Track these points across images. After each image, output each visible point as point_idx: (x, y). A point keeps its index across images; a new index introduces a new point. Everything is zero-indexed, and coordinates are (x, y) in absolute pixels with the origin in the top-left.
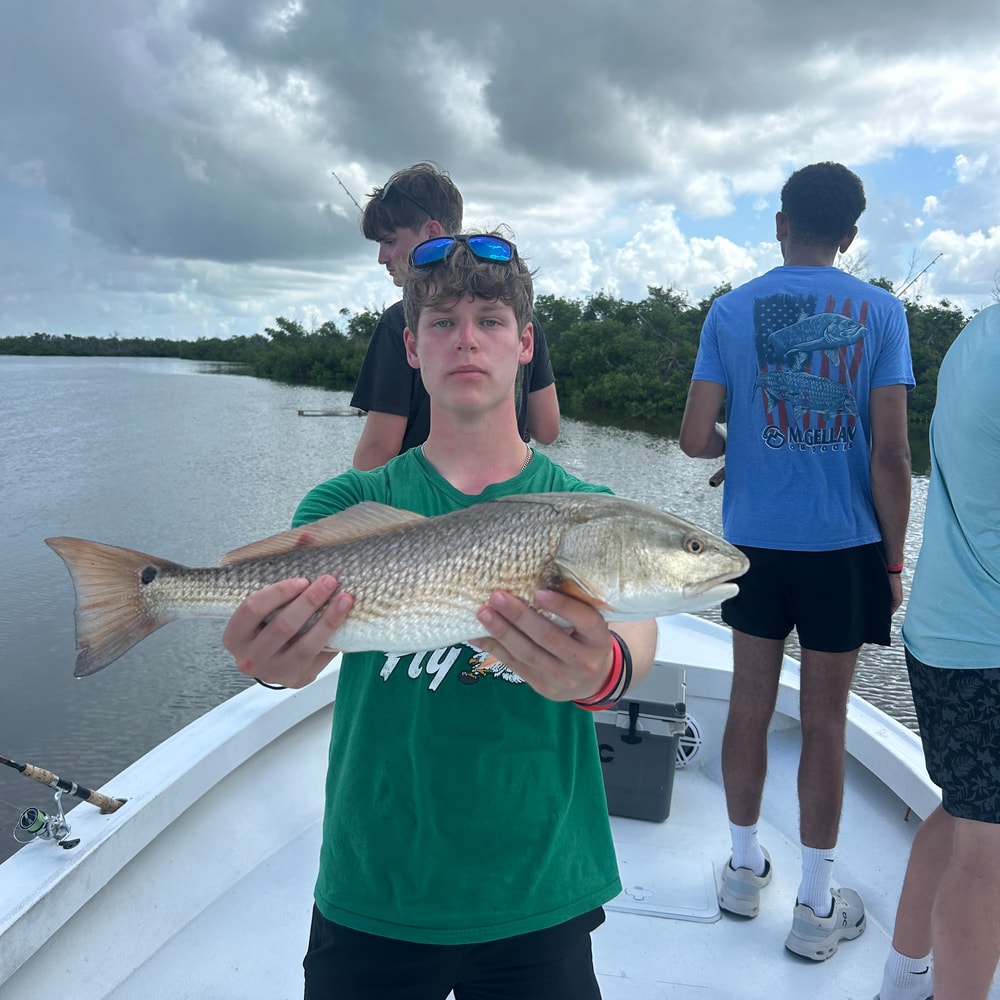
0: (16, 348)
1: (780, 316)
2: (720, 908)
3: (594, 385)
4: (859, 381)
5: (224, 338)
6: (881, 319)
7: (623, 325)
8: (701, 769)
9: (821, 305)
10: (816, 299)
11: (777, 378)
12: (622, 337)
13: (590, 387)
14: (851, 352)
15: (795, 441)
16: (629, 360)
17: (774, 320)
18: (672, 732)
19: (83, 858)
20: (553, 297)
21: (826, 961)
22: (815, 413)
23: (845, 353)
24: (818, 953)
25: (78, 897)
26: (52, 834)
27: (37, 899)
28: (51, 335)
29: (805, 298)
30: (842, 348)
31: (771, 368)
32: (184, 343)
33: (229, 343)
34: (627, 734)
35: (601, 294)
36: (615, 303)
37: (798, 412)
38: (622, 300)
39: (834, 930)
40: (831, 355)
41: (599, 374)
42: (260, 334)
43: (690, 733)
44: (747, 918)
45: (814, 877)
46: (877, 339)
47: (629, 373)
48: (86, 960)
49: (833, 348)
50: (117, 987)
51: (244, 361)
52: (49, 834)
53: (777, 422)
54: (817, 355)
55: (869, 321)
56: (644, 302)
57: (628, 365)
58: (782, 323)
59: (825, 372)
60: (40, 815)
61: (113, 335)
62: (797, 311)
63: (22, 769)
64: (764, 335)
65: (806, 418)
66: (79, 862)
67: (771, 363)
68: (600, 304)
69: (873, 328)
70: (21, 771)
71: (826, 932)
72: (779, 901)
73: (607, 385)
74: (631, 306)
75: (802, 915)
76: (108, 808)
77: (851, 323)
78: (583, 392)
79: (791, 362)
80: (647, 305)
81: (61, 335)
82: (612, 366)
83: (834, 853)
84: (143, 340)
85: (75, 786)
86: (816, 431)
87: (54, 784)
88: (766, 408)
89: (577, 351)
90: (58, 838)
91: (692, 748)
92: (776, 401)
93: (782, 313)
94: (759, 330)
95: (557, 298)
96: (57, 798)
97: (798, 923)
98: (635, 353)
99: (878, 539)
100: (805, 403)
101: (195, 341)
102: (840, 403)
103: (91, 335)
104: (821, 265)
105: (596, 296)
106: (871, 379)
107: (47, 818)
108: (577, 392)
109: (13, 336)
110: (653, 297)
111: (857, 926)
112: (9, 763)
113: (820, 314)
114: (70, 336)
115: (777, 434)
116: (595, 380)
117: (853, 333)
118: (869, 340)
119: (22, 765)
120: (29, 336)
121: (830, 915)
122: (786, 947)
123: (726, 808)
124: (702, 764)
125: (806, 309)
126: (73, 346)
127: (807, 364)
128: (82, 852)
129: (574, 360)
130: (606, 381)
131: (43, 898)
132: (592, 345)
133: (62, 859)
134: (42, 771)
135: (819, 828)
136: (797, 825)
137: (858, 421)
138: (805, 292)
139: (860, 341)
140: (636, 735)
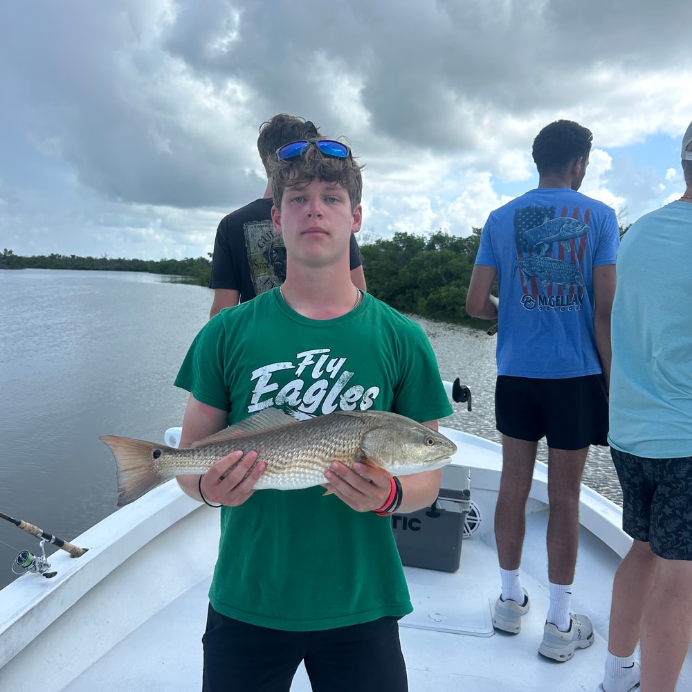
0: (38, 264)
1: (531, 220)
2: (494, 627)
3: (434, 294)
4: (585, 263)
5: (179, 259)
6: (599, 220)
7: (454, 253)
8: (481, 539)
9: (558, 212)
10: (555, 208)
11: (530, 261)
12: (454, 261)
13: (431, 296)
14: (578, 242)
15: (543, 304)
16: (458, 277)
17: (527, 223)
18: (461, 510)
19: (59, 584)
20: (406, 233)
21: (566, 662)
22: (556, 285)
23: (574, 243)
24: (561, 656)
25: (55, 611)
26: (38, 569)
27: (28, 609)
28: (62, 255)
29: (548, 208)
30: (572, 240)
31: (525, 255)
32: (152, 262)
33: (183, 262)
34: (430, 510)
35: (440, 232)
36: (450, 238)
37: (544, 284)
38: (454, 236)
39: (572, 640)
40: (564, 244)
41: (438, 287)
42: (203, 257)
43: (473, 514)
44: (512, 634)
45: (558, 604)
46: (596, 234)
47: (458, 286)
48: (61, 655)
49: (565, 240)
50: (82, 674)
51: (192, 275)
52: (36, 569)
53: (530, 292)
54: (556, 245)
55: (590, 222)
56: (470, 237)
57: (458, 281)
58: (533, 225)
59: (561, 256)
60: (30, 556)
61: (104, 256)
62: (543, 216)
63: (18, 524)
64: (520, 232)
65: (550, 288)
66: (57, 586)
67: (525, 251)
68: (438, 239)
69: (593, 226)
70: (17, 525)
71: (567, 642)
72: (534, 623)
73: (443, 294)
74: (461, 241)
75: (550, 630)
76: (76, 554)
77: (579, 223)
78: (426, 299)
79: (539, 250)
80: (472, 240)
81: (69, 255)
82: (446, 281)
83: (571, 588)
84: (124, 260)
85: (54, 537)
86: (557, 297)
87: (40, 535)
88: (522, 282)
89: (422, 271)
90: (41, 572)
91: (475, 524)
92: (529, 277)
93: (532, 218)
94: (517, 229)
95: (408, 235)
96: (41, 545)
97: (547, 636)
98: (462, 273)
99: (599, 372)
100: (549, 278)
101: (159, 261)
102: (572, 277)
103: (89, 256)
104: (559, 187)
105: (436, 234)
106: (593, 262)
107: (35, 557)
108: (422, 299)
109: (36, 255)
110: (476, 235)
111: (588, 639)
112: (9, 519)
113: (557, 218)
114: (74, 256)
115: (531, 300)
116: (434, 291)
117: (579, 230)
118: (591, 235)
119: (18, 521)
120: (47, 256)
121: (569, 631)
122: (540, 653)
123: (498, 558)
124: (482, 536)
125: (548, 214)
126: (77, 263)
127: (549, 251)
128: (59, 580)
129: (420, 277)
130: (443, 291)
131: (33, 609)
132: (432, 267)
133: (44, 585)
134: (32, 526)
135: (561, 571)
136: (546, 569)
137: (585, 290)
138: (549, 204)
139: (584, 235)
140: (437, 511)
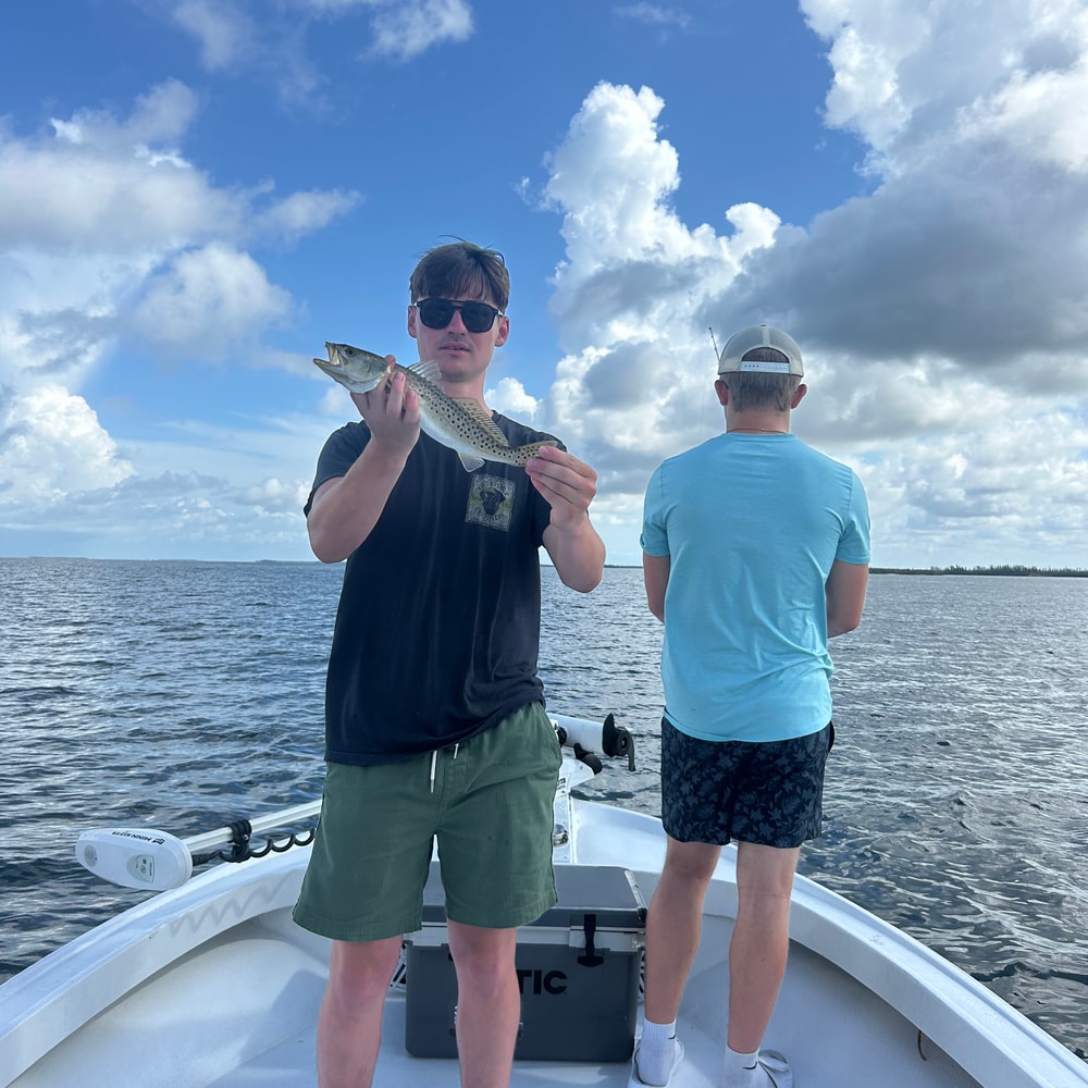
18: (634, 946)
34: (584, 954)
140: (595, 954)
